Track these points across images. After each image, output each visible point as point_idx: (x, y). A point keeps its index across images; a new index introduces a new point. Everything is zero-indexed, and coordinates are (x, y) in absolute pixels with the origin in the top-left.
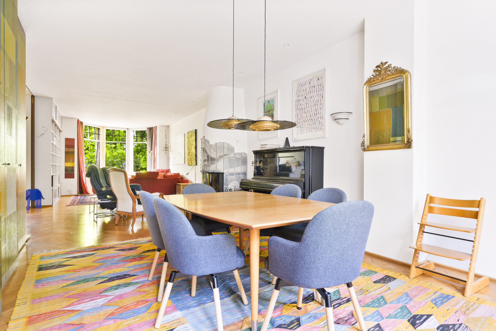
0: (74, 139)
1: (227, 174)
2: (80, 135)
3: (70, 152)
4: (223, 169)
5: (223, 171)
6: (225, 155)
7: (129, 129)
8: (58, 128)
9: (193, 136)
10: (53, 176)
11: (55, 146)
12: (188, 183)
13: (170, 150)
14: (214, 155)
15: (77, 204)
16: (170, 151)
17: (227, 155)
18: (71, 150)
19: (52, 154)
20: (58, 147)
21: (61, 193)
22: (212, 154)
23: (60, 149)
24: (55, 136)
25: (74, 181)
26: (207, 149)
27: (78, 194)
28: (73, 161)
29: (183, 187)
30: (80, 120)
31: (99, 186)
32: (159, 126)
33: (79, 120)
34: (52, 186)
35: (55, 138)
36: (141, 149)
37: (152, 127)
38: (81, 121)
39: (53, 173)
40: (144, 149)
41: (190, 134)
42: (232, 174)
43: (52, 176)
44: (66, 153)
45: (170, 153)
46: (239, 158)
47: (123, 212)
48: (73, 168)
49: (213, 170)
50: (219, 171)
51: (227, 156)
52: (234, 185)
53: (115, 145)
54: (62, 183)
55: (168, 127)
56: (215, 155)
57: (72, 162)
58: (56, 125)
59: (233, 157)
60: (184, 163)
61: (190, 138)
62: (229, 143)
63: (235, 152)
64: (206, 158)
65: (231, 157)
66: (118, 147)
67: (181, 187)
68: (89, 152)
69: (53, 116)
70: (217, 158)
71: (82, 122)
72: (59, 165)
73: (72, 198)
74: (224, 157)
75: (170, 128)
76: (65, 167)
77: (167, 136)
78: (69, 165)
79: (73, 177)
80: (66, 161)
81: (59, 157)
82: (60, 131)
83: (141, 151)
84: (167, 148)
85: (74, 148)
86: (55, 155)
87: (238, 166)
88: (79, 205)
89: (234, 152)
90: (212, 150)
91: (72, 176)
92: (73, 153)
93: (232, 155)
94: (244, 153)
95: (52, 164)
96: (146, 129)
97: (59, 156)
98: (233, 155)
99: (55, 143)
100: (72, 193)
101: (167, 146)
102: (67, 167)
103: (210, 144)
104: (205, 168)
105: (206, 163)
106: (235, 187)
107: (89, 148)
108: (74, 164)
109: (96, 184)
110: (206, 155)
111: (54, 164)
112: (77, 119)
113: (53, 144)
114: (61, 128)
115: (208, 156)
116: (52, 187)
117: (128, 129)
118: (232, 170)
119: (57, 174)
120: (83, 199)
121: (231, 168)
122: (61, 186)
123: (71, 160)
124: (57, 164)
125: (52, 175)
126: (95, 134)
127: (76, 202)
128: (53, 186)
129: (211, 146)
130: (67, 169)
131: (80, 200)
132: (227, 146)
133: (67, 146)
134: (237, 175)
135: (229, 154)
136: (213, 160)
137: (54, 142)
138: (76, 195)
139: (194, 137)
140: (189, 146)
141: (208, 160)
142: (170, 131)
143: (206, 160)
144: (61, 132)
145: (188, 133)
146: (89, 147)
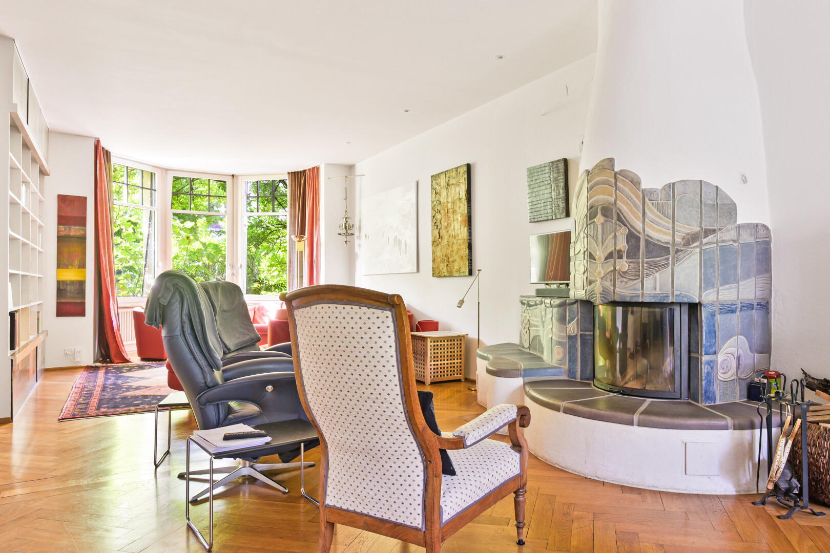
0: (85, 198)
1: (712, 309)
2: (101, 191)
3: (73, 237)
4: (700, 288)
5: (700, 296)
6: (707, 232)
7: (237, 176)
8: (35, 160)
9: (458, 184)
10: (17, 315)
11: (25, 213)
12: (437, 329)
13: (357, 234)
14: (661, 231)
15: (98, 408)
16: (359, 237)
17: (714, 231)
18: (74, 231)
19: (13, 239)
20: (34, 221)
21: (43, 362)
22: (653, 229)
23: (40, 227)
24: (25, 182)
25: (86, 325)
26: (625, 209)
27: (98, 364)
28: (83, 266)
29: (433, 344)
30: (103, 144)
31: (203, 362)
32: (328, 165)
33: (98, 142)
34: (12, 347)
35: (23, 188)
36: (263, 233)
37: (304, 171)
38: (106, 148)
39: (15, 304)
40: (274, 234)
41: (443, 181)
42: (729, 309)
43: (12, 315)
44: (62, 240)
45: (357, 242)
46: (750, 244)
47: (362, 514)
48: (82, 284)
49: (658, 291)
50: (685, 296)
51: (711, 238)
52: (734, 350)
53: (193, 224)
54: (47, 331)
55: (351, 167)
56: (665, 233)
57: (79, 267)
58: (26, 146)
59: (734, 241)
60: (415, 270)
61: (444, 193)
62: (718, 186)
63: (740, 221)
64: (622, 245)
65: (723, 241)
66: (199, 229)
67: (429, 344)
68: (124, 241)
69: (14, 102)
70: (674, 245)
71: (107, 151)
72: (37, 275)
73: (79, 378)
74: (704, 241)
75: (358, 171)
76: (58, 282)
77: (349, 195)
78: (70, 275)
79: (82, 313)
80: (60, 265)
81: (40, 252)
82: (43, 173)
83: (264, 239)
84: (348, 230)
85: (85, 225)
86: (24, 244)
87: (747, 276)
88: (105, 414)
89: (735, 222)
90: (651, 211)
91: (80, 311)
92: (83, 239)
93: (728, 235)
94: (764, 226)
95: (10, 271)
96: (286, 177)
97: (39, 249)
98: (732, 235)
99: (23, 203)
100: (78, 360)
101: (349, 221)
102: (63, 281)
103: (643, 186)
104: (614, 286)
105: (623, 264)
106: (739, 358)
107: (122, 229)
108: (85, 272)
109: (189, 356)
110: (622, 232)
111: (21, 273)
112: (95, 138)
113: (18, 204)
114: (47, 162)
115: (633, 238)
116: (10, 352)
117: (233, 176)
118: (728, 294)
119: (32, 304)
120: (114, 384)
121: (727, 286)
122: (44, 342)
123: (77, 262)
124: (30, 274)
125: (11, 308)
126: (143, 188)
127: (94, 401)
128: (17, 349)
129: (646, 195)
130: (61, 288)
131: (104, 388)
132: (713, 195)
133: (62, 220)
134: (744, 313)
135: (720, 229)
136: (658, 250)
137: (20, 198)
138: (89, 368)
139: (463, 189)
140: (438, 216)
141: (633, 253)
142: (358, 179)
143: (620, 251)
144: (46, 177)
145: (434, 177)
146: (123, 227)
